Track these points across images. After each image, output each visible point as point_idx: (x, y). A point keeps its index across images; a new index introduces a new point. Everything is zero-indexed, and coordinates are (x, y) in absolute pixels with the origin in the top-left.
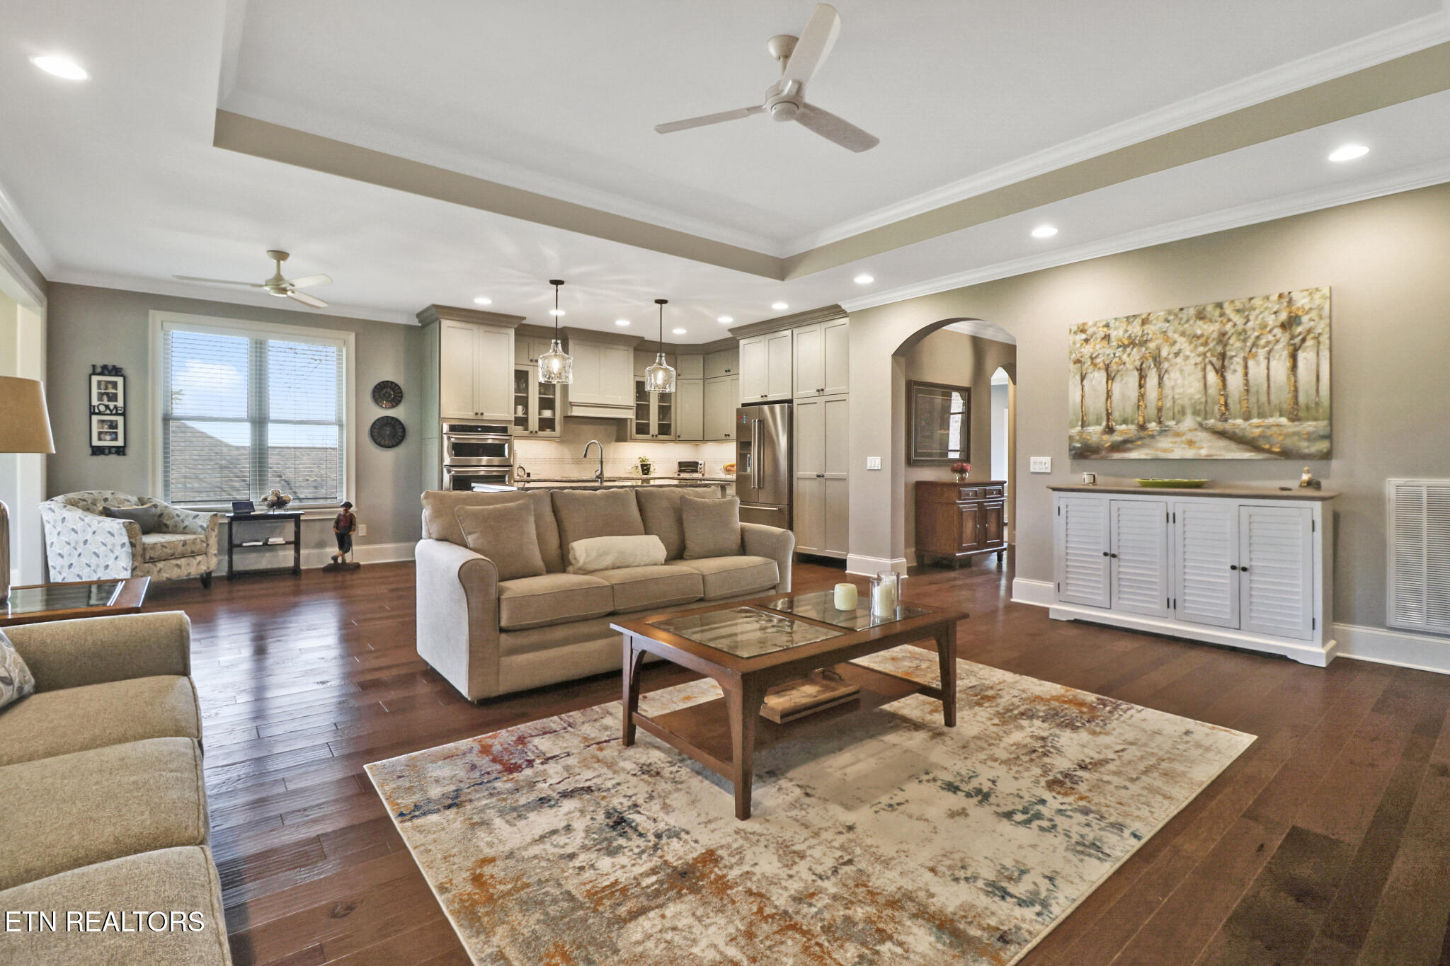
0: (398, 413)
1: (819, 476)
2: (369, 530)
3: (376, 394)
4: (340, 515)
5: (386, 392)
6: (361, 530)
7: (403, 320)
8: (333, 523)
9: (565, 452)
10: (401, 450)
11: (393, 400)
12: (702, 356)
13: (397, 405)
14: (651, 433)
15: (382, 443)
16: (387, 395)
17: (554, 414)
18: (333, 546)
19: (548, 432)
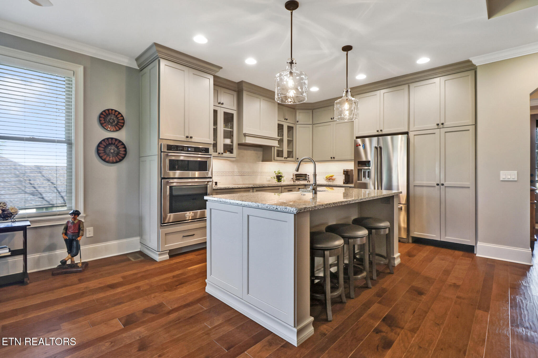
0: (121, 135)
1: (438, 185)
2: (96, 231)
3: (102, 119)
4: (68, 222)
5: (110, 119)
6: (89, 232)
7: (125, 61)
8: (62, 229)
9: (235, 168)
10: (123, 165)
11: (117, 125)
12: (311, 111)
13: (120, 129)
14: (284, 156)
15: (107, 159)
16: (111, 121)
17: (232, 142)
18: (62, 248)
19: (228, 154)
